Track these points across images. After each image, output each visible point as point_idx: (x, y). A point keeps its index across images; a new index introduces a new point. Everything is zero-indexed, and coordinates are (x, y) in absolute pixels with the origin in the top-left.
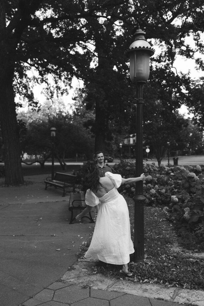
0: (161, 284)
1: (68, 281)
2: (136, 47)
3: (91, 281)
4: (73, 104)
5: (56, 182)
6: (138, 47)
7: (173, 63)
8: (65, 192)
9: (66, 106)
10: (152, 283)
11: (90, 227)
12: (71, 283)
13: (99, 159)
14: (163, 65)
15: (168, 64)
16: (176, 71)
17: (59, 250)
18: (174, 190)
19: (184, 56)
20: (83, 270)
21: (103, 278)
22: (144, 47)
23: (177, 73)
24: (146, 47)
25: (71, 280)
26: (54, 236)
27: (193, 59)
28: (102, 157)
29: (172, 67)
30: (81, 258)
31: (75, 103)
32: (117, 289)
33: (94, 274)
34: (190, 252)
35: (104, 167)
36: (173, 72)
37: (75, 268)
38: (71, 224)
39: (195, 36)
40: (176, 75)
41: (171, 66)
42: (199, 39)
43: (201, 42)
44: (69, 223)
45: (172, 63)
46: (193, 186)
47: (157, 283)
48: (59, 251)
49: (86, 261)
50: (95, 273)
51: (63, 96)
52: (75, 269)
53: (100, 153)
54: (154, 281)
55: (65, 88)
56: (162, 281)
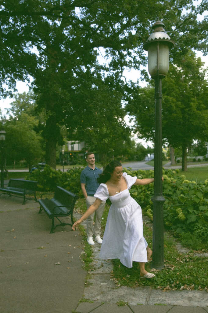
0: (200, 289)
1: (94, 299)
2: (156, 38)
3: (120, 295)
4: (10, 109)
5: (10, 189)
6: (162, 38)
7: (123, 72)
8: (26, 199)
9: (2, 111)
10: (189, 290)
11: (76, 235)
12: (98, 301)
13: (91, 160)
14: (114, 73)
15: (118, 73)
16: (126, 80)
17: (59, 263)
18: (148, 192)
19: (128, 67)
20: (102, 284)
21: (131, 291)
22: (164, 38)
23: (126, 82)
24: (166, 38)
25: (96, 297)
26: (41, 248)
27: (139, 70)
28: (93, 158)
29: (122, 76)
30: (91, 270)
31: (13, 108)
32: (158, 301)
33: (119, 287)
34: (199, 252)
35: (95, 169)
36: (122, 80)
37: (91, 282)
38: (52, 233)
39: (139, 49)
40: (125, 83)
41: (120, 74)
42: (142, 52)
43: (144, 56)
44: (49, 232)
45: (121, 72)
46: (166, 188)
47: (195, 289)
48: (60, 265)
49: (98, 274)
50: (119, 285)
51: (6, 99)
52: (92, 284)
53: (91, 154)
54: (191, 287)
55: (9, 90)
56: (200, 286)
